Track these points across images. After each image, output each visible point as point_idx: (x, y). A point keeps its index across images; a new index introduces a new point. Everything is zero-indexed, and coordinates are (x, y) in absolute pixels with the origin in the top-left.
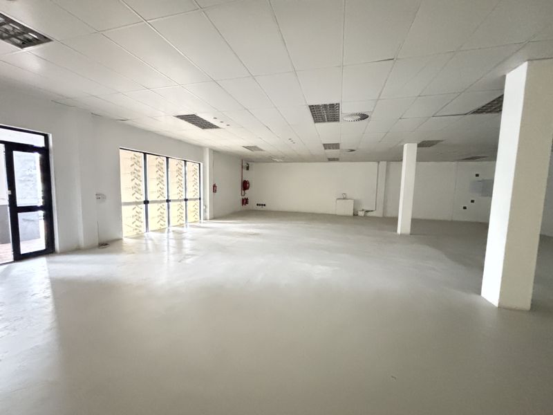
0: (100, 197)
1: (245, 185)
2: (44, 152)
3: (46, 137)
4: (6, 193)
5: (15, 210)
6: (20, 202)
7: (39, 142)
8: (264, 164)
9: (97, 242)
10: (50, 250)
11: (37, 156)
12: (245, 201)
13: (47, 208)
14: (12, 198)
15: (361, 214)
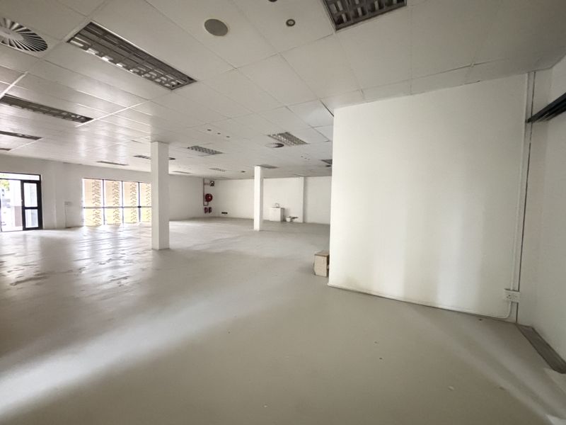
0: (68, 204)
1: (208, 198)
2: (38, 183)
3: (40, 176)
4: (20, 201)
5: (24, 208)
6: (26, 205)
7: (37, 178)
8: (229, 181)
9: (64, 226)
10: (40, 227)
11: (35, 185)
12: (208, 210)
13: (39, 208)
14: (23, 202)
15: (288, 220)
